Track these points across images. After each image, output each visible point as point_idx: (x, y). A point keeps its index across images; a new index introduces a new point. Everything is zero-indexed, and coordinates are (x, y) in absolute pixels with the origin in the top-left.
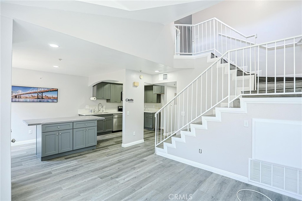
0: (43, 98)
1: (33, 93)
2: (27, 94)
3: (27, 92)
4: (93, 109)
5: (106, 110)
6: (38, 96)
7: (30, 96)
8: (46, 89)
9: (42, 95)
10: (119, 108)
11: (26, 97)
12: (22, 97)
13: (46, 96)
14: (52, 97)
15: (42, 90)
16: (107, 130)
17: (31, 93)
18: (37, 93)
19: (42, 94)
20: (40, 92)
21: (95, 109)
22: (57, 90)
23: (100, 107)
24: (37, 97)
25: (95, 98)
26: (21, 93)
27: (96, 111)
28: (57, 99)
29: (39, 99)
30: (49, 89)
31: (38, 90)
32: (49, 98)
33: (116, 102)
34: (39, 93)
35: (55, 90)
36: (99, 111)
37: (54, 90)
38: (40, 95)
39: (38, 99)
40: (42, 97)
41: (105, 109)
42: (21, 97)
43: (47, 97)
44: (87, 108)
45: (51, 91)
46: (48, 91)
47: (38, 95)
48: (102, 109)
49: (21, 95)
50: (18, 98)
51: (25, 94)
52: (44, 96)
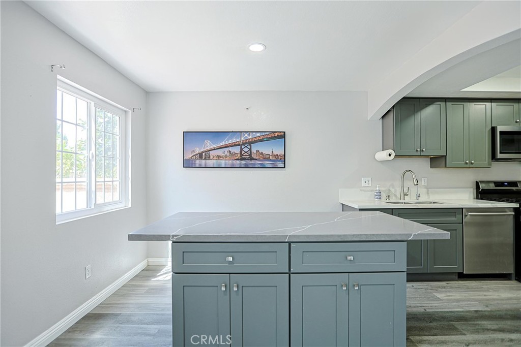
0: (252, 159)
1: (232, 146)
2: (220, 148)
3: (221, 144)
4: (383, 189)
5: (428, 193)
6: (241, 152)
7: (226, 153)
8: (258, 134)
9: (250, 149)
10: (482, 186)
11: (219, 157)
12: (211, 157)
13: (258, 151)
14: (273, 155)
15: (251, 137)
16: (439, 268)
17: (227, 147)
18: (238, 145)
19: (249, 147)
20: (246, 143)
21: (392, 190)
22: (282, 136)
23: (408, 183)
24: (239, 155)
25: (391, 151)
26: (209, 148)
27: (395, 196)
28: (283, 159)
29: (245, 159)
30: (264, 134)
31: (242, 139)
32: (266, 158)
33: (469, 166)
34: (243, 144)
35: (279, 134)
36: (405, 195)
37: (276, 134)
38: (246, 150)
39: (242, 159)
40: (250, 155)
41: (425, 190)
42: (209, 157)
43: (262, 154)
44: (366, 185)
45: (269, 139)
46: (262, 140)
47: (242, 150)
48: (413, 191)
49: (209, 151)
50: (204, 159)
51: (217, 149)
52: (255, 152)
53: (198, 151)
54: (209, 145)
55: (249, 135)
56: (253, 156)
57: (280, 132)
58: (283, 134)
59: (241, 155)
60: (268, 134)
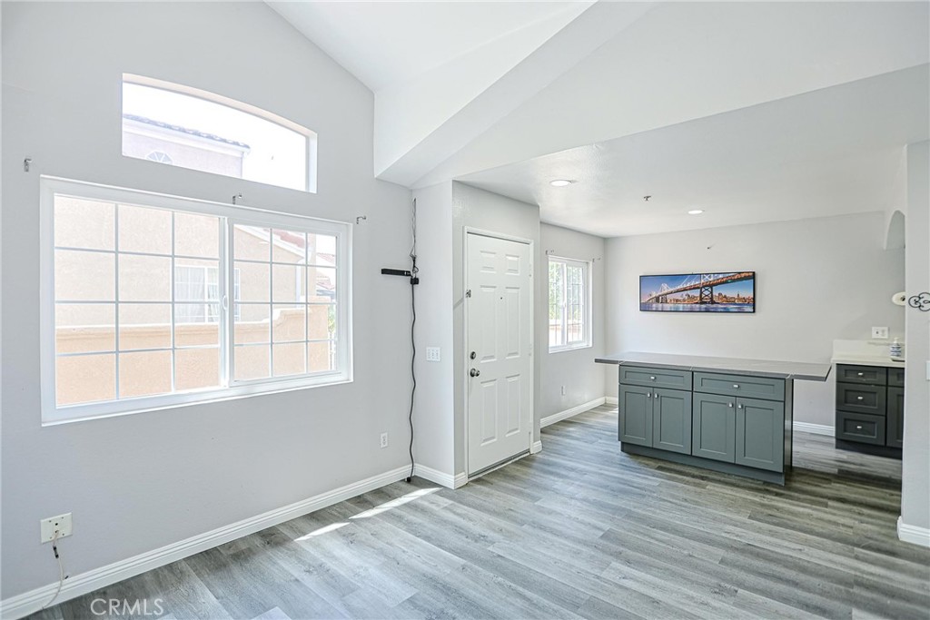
0: (713, 302)
1: (690, 289)
2: (678, 291)
3: (679, 287)
6: (701, 296)
7: (685, 296)
8: (721, 276)
9: (711, 293)
11: (677, 300)
12: (669, 301)
13: (720, 294)
14: (739, 299)
15: (711, 279)
17: (685, 290)
18: (698, 288)
19: (710, 290)
20: (706, 286)
22: (753, 276)
24: (699, 299)
26: (666, 292)
28: (753, 302)
29: (705, 303)
30: (727, 275)
31: (702, 281)
32: (730, 301)
34: (704, 287)
35: (747, 274)
37: (743, 275)
38: (707, 293)
39: (702, 303)
40: (712, 298)
42: (666, 301)
43: (725, 297)
45: (734, 281)
46: (726, 282)
47: (701, 293)
49: (666, 295)
50: (662, 303)
51: (675, 292)
52: (717, 295)
53: (654, 295)
54: (666, 288)
55: (710, 277)
56: (714, 300)
57: (749, 272)
58: (751, 274)
59: (701, 298)
60: (734, 276)
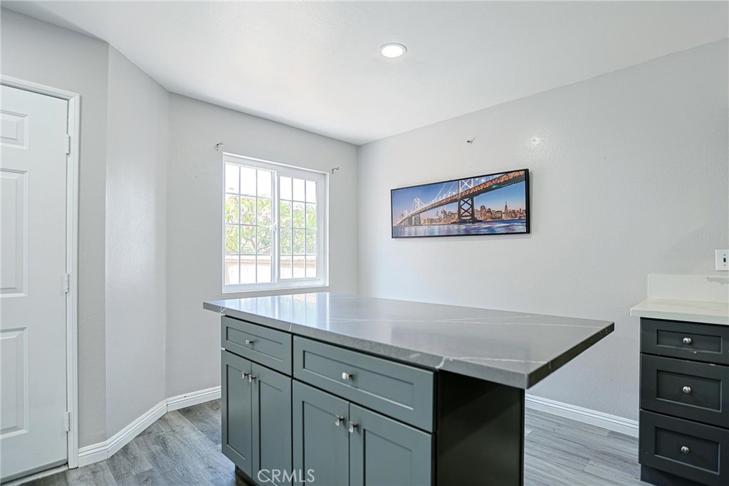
0: (474, 221)
1: (447, 203)
2: (433, 207)
3: (433, 202)
6: (459, 211)
7: (440, 213)
8: (483, 180)
9: (472, 206)
11: (432, 221)
12: (422, 222)
13: (483, 208)
14: (507, 212)
15: (472, 186)
17: (441, 204)
18: (456, 200)
19: (470, 202)
20: (465, 197)
22: (525, 177)
24: (457, 217)
26: (419, 209)
28: (526, 217)
29: (465, 222)
30: (491, 178)
31: (461, 190)
32: (496, 218)
34: (462, 198)
35: (517, 174)
37: (511, 176)
38: (466, 207)
39: (462, 222)
40: (472, 215)
42: (420, 222)
43: (489, 211)
45: (500, 185)
46: (489, 189)
47: (460, 207)
49: (419, 213)
50: (415, 225)
51: (429, 209)
52: (479, 210)
53: (407, 214)
54: (419, 205)
55: (469, 183)
56: (476, 216)
57: (518, 171)
58: (522, 173)
59: (460, 215)
60: (499, 178)
